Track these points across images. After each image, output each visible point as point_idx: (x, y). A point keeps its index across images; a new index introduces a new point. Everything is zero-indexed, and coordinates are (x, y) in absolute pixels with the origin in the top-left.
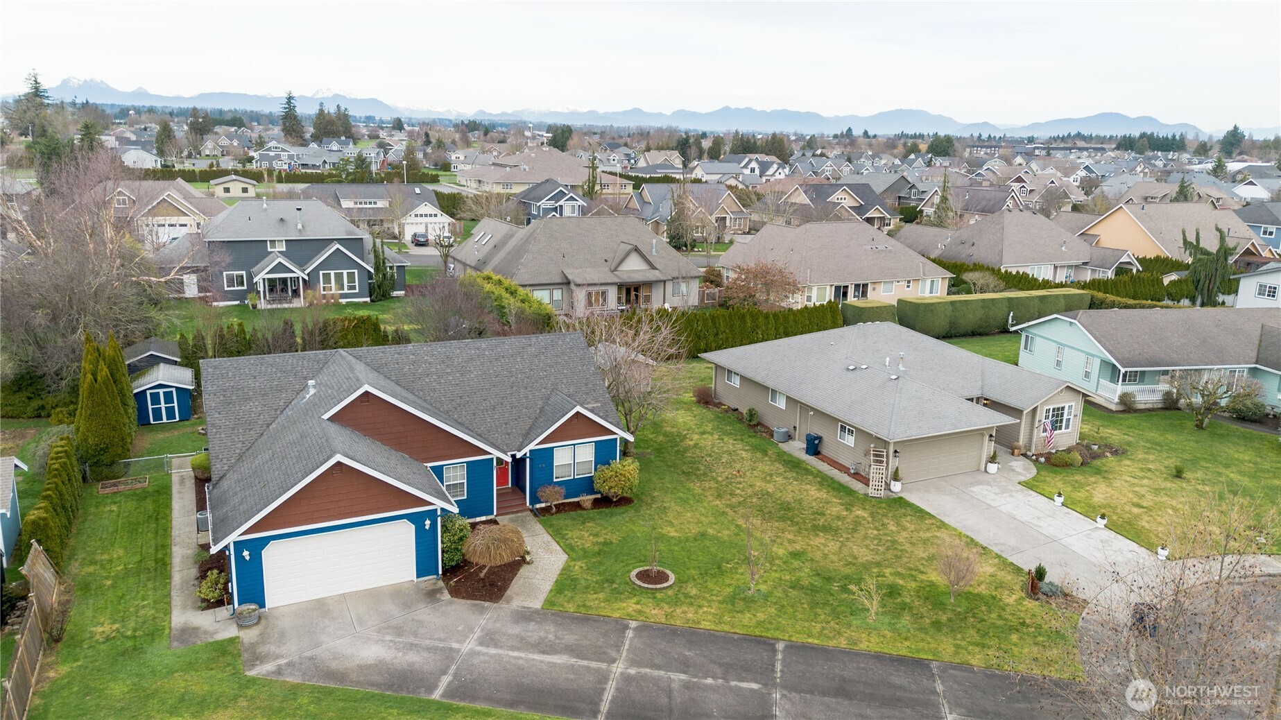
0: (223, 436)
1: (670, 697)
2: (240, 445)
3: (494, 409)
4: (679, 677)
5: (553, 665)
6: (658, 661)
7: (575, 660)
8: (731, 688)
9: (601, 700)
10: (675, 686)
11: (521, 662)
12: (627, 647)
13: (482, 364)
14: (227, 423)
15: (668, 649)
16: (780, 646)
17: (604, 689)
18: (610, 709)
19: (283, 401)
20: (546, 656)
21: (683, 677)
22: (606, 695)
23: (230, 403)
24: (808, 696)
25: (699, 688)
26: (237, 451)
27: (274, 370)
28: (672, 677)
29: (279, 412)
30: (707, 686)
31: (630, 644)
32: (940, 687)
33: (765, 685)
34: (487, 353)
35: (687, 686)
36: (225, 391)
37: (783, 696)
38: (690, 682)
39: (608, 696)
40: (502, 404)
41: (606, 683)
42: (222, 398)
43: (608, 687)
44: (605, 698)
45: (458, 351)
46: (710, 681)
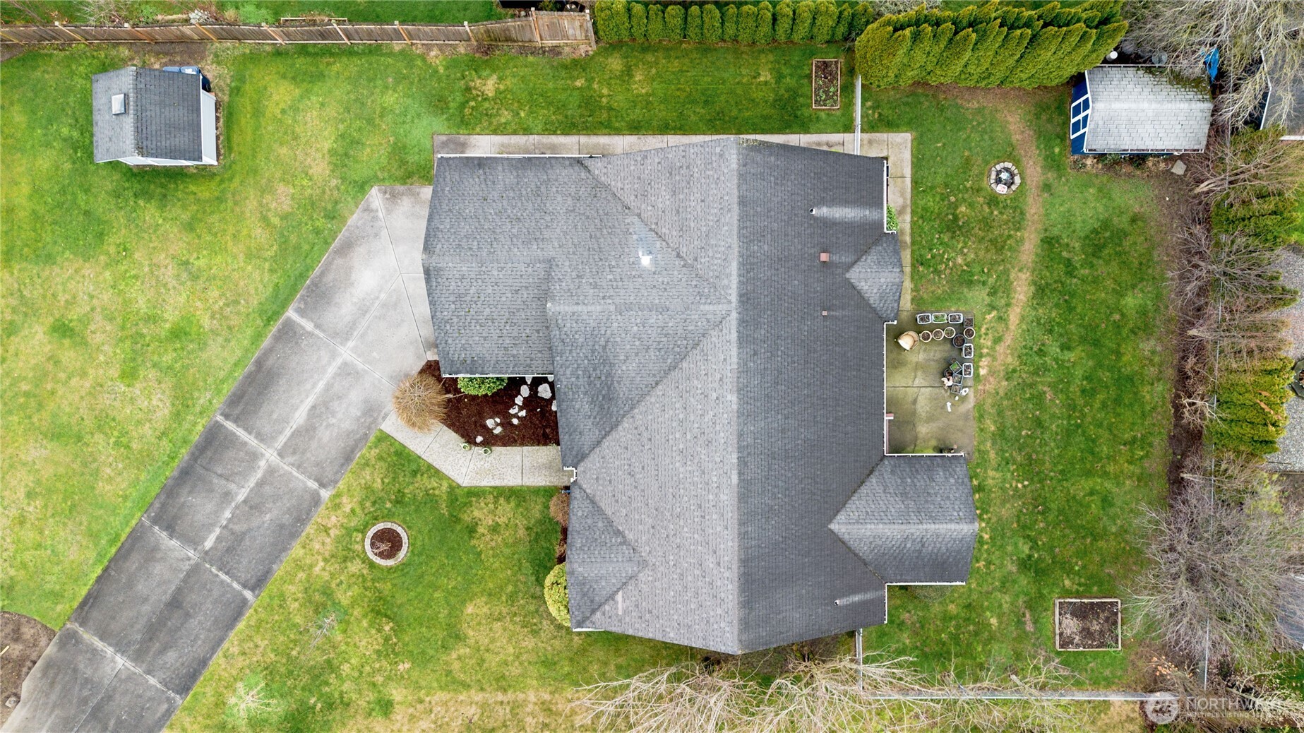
0: (632, 168)
1: (221, 476)
2: (620, 185)
3: (630, 474)
4: (241, 495)
5: (295, 408)
6: (267, 489)
7: (294, 427)
8: (213, 525)
9: (238, 426)
10: (232, 486)
11: (308, 386)
12: (295, 473)
13: (695, 484)
14: (647, 172)
15: (279, 504)
16: (248, 594)
17: (250, 433)
18: (225, 427)
19: (667, 232)
20: (308, 407)
21: (241, 497)
22: (243, 432)
23: (671, 174)
24: (182, 576)
25: (223, 502)
26: (613, 183)
27: (711, 223)
28: (243, 490)
29: (653, 227)
30: (223, 509)
31: (297, 478)
32: (152, 681)
33: (206, 553)
34: (711, 497)
35: (227, 496)
36: (688, 167)
37: (189, 559)
38: (233, 499)
39: (241, 433)
40: (636, 487)
41: (256, 437)
42: (678, 164)
43: (252, 437)
44: (240, 430)
45: (718, 460)
46: (227, 514)
